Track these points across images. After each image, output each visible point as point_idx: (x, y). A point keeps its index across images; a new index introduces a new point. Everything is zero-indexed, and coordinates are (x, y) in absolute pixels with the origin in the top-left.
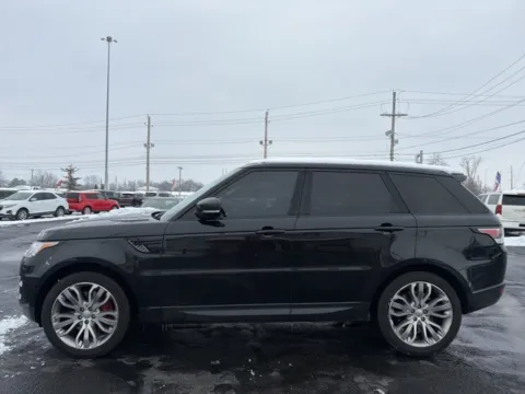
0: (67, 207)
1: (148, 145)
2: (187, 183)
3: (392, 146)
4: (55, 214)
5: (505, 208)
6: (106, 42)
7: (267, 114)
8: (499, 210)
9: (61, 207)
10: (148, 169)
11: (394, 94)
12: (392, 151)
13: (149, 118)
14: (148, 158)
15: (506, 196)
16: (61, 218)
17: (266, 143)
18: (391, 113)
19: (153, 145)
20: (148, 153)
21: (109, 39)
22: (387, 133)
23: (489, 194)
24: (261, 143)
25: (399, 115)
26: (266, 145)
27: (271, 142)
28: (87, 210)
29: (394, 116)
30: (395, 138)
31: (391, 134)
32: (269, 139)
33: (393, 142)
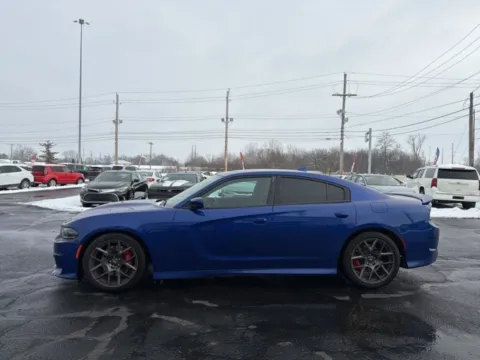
0: (32, 179)
1: (116, 122)
2: (158, 157)
3: (343, 123)
5: (439, 180)
6: (78, 24)
7: (228, 93)
8: (434, 183)
9: (26, 180)
10: (116, 144)
11: (345, 75)
12: (342, 128)
13: (117, 96)
14: (116, 133)
15: (441, 170)
16: (26, 190)
17: (227, 120)
18: (342, 93)
19: (121, 122)
20: (117, 129)
21: (81, 22)
22: (338, 112)
23: (427, 167)
24: (223, 120)
25: (350, 95)
26: (227, 122)
27: (232, 120)
28: (53, 182)
29: (344, 96)
30: (346, 116)
31: (342, 112)
32: (230, 117)
33: (344, 120)
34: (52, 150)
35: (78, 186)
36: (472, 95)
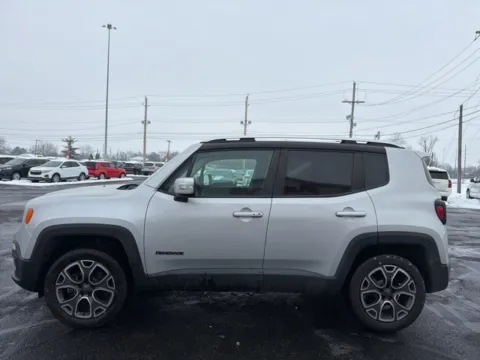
1: (145, 122)
3: (352, 128)
4: (79, 179)
6: (106, 28)
7: (247, 98)
9: (83, 173)
10: (145, 142)
11: (355, 84)
12: (351, 132)
13: (146, 99)
14: (145, 133)
16: (82, 182)
17: (246, 123)
18: (351, 100)
19: (149, 123)
20: (145, 129)
21: (109, 27)
22: (348, 117)
24: (242, 123)
25: (358, 102)
26: (246, 125)
27: (250, 122)
28: (102, 176)
29: (353, 103)
30: (354, 121)
31: (351, 117)
32: (248, 120)
33: (352, 125)
34: (74, 146)
35: (121, 179)
36: (461, 107)
